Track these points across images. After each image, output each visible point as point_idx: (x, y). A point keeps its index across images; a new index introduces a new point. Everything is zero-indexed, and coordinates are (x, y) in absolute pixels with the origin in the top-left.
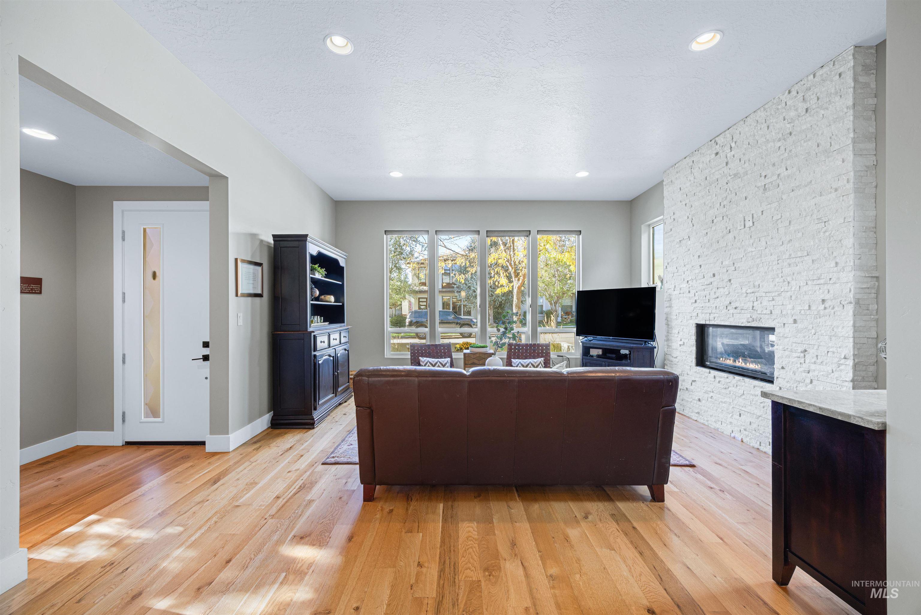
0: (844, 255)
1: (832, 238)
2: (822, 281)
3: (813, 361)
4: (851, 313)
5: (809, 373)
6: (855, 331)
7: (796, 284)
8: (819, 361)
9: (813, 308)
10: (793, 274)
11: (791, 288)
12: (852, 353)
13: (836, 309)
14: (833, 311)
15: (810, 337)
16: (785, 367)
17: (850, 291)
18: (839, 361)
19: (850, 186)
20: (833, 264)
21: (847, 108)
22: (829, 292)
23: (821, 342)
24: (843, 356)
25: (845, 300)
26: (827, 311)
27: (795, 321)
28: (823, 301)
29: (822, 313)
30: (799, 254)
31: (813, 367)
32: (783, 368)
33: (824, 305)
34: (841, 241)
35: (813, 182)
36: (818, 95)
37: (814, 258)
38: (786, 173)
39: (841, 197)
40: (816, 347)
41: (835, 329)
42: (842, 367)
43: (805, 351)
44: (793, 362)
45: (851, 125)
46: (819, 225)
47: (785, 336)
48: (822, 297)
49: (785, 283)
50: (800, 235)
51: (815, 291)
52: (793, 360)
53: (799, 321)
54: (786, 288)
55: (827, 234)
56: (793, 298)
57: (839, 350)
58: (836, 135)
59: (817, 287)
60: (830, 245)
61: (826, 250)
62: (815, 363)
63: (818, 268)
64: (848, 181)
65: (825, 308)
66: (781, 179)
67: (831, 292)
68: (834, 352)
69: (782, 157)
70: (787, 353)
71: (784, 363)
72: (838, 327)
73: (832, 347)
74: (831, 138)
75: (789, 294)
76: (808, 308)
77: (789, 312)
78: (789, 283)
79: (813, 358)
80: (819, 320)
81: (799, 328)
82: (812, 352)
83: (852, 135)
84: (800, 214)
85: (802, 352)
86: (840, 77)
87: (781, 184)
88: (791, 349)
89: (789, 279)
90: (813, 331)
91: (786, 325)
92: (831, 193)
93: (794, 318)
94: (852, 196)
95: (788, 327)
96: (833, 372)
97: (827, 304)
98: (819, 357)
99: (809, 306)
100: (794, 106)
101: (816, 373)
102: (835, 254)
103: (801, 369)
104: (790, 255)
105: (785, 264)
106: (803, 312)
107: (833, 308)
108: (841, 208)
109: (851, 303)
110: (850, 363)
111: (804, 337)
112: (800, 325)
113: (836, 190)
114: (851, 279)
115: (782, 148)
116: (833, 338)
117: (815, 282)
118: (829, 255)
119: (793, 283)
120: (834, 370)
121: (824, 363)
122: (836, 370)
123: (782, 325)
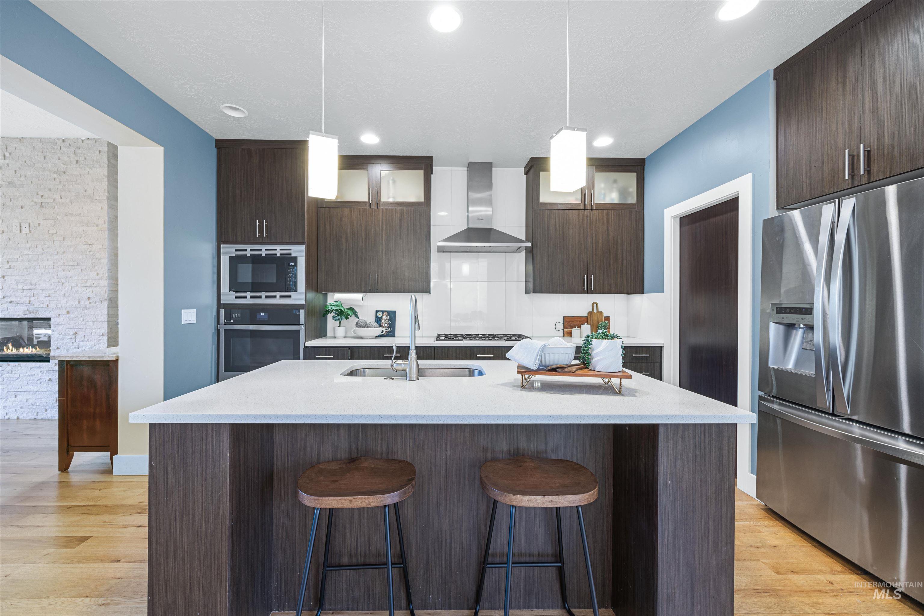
0: (102, 269)
1: (94, 257)
2: (88, 285)
3: (82, 340)
4: (106, 306)
5: (78, 349)
6: (108, 318)
7: (69, 285)
8: (86, 339)
9: (82, 302)
10: (67, 277)
11: (65, 288)
12: (107, 331)
13: (97, 303)
14: (95, 305)
15: (80, 324)
16: (60, 348)
17: (106, 292)
18: (99, 337)
19: (106, 226)
20: (95, 274)
21: (104, 175)
22: (92, 292)
23: (87, 326)
24: (101, 334)
25: (103, 298)
26: (91, 305)
27: (68, 312)
28: (89, 298)
29: (88, 306)
30: (71, 263)
31: (82, 344)
32: (58, 348)
33: (89, 301)
34: (100, 259)
35: (82, 215)
36: (85, 156)
37: (82, 268)
38: (60, 200)
39: (100, 231)
40: (84, 329)
41: (97, 317)
42: (101, 341)
43: (76, 333)
44: (66, 343)
45: (106, 188)
46: (86, 246)
47: (60, 324)
48: (88, 295)
49: (60, 284)
50: (72, 249)
51: (83, 291)
52: (66, 341)
53: (71, 312)
54: (61, 287)
55: (91, 253)
56: (67, 295)
57: (99, 330)
58: (97, 190)
59: (85, 288)
60: (93, 261)
61: (90, 264)
62: (83, 341)
63: (85, 276)
64: (104, 223)
65: (90, 303)
66: (56, 203)
67: (94, 292)
68: (96, 332)
69: (57, 187)
70: (61, 336)
71: (59, 345)
72: (98, 315)
73: (94, 329)
74: (94, 190)
75: (63, 292)
76: (78, 303)
77: (63, 305)
78: (63, 283)
79: (81, 338)
80: (86, 311)
81: (71, 317)
82: (81, 333)
83: (107, 194)
84: (72, 234)
85: (73, 335)
86: (99, 153)
87: (56, 207)
88: (65, 333)
89: (63, 281)
90: (82, 319)
91: (61, 316)
92: (94, 226)
93: (67, 310)
94: (107, 233)
95: (63, 316)
96: (95, 345)
97: (91, 301)
98: (86, 337)
99: (79, 301)
100: (67, 154)
101: (84, 348)
102: (96, 267)
103: (74, 347)
104: (64, 263)
105: (60, 269)
106: (74, 305)
107: (95, 303)
108: (100, 238)
109: (106, 300)
110: (106, 338)
111: (75, 323)
112: (72, 315)
113: (97, 225)
114: (106, 284)
115: (57, 180)
116: (95, 323)
117: (83, 285)
118: (93, 268)
119: (67, 284)
120: (96, 343)
121: (90, 340)
122: (97, 344)
123: (58, 315)
